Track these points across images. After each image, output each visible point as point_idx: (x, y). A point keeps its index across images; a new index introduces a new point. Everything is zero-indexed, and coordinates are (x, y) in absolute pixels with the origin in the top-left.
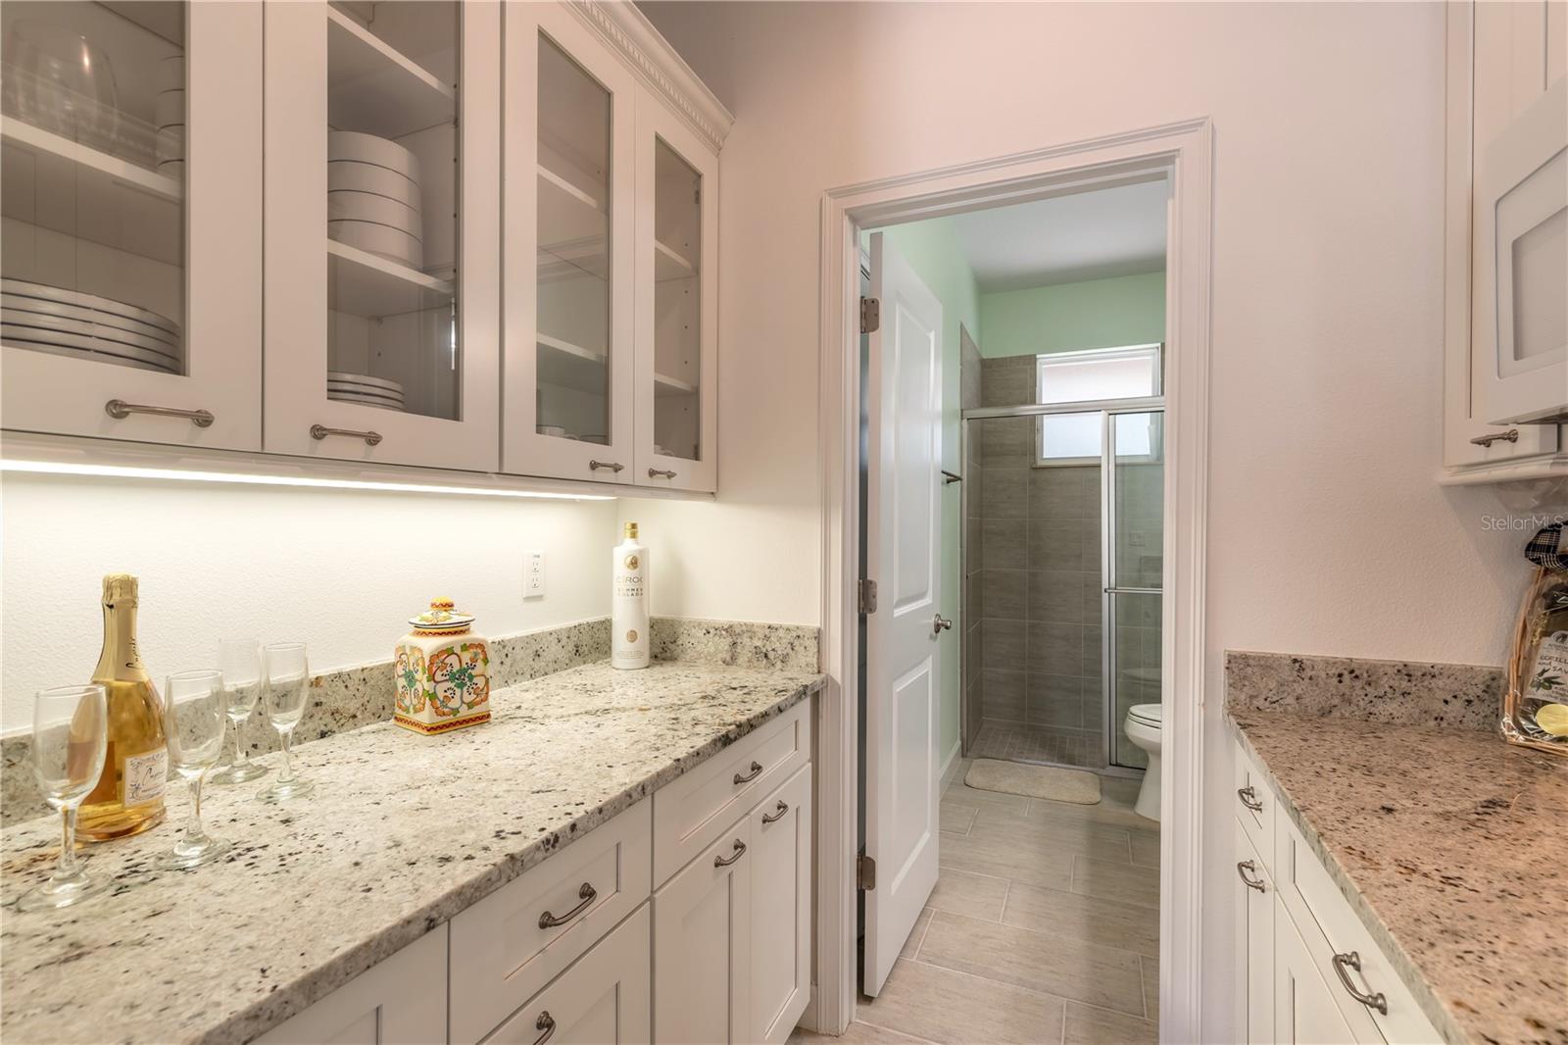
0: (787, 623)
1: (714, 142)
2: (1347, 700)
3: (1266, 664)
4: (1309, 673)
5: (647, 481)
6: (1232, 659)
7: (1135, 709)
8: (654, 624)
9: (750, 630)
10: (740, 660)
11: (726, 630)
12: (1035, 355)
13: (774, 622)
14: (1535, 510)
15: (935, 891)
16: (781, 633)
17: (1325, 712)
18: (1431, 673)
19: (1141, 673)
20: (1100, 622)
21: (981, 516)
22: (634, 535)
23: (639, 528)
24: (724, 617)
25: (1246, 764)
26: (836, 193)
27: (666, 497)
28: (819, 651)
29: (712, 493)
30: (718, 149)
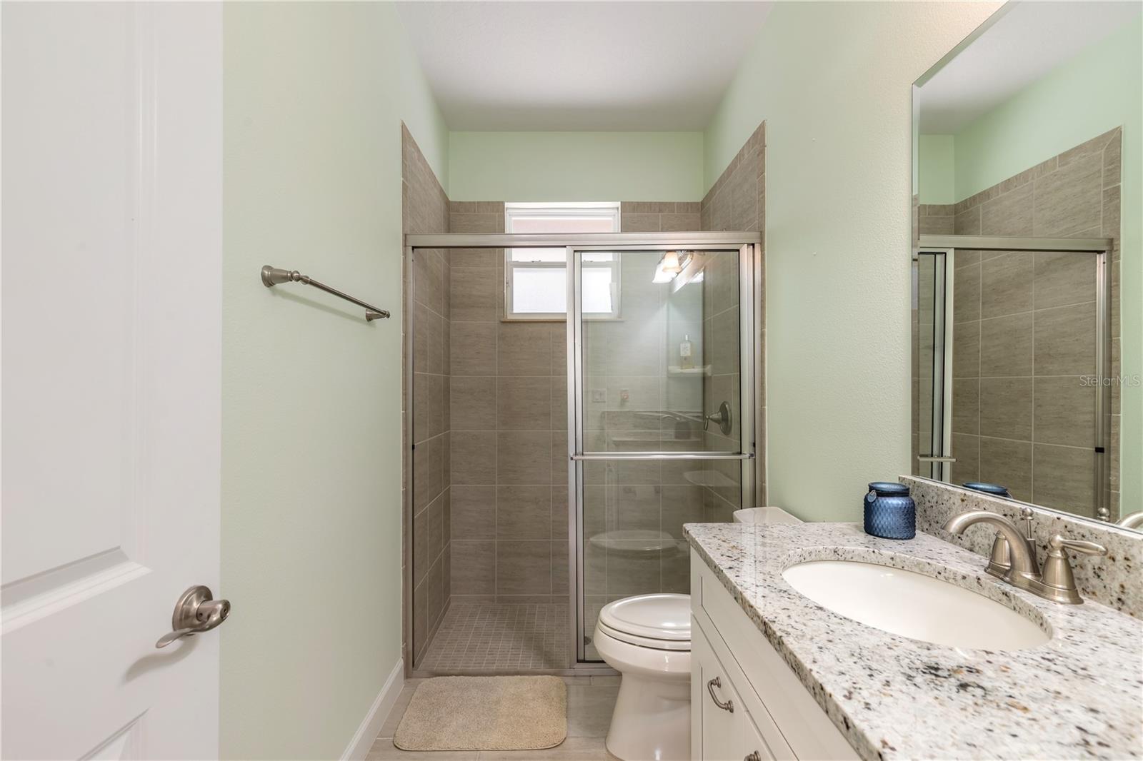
12: (503, 203)
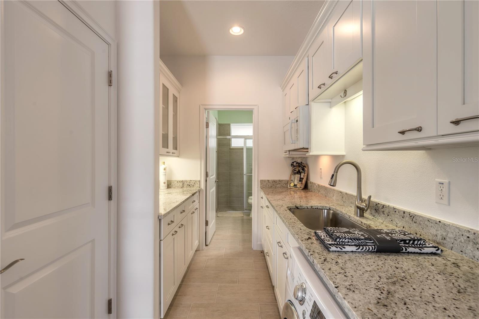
0: (193, 180)
1: (178, 91)
2: (273, 185)
3: (265, 181)
4: (269, 182)
5: (166, 154)
6: (261, 180)
7: (249, 197)
8: (168, 181)
9: (186, 181)
10: (184, 187)
11: (182, 181)
12: (230, 124)
13: (191, 180)
14: (291, 160)
15: (215, 232)
16: (193, 181)
17: (271, 187)
18: (282, 181)
19: (250, 192)
20: (243, 182)
21: (219, 159)
22: (164, 164)
23: (165, 163)
24: (181, 179)
25: (262, 194)
26: (202, 105)
27: (168, 157)
28: (200, 184)
29: (178, 156)
30: (179, 92)
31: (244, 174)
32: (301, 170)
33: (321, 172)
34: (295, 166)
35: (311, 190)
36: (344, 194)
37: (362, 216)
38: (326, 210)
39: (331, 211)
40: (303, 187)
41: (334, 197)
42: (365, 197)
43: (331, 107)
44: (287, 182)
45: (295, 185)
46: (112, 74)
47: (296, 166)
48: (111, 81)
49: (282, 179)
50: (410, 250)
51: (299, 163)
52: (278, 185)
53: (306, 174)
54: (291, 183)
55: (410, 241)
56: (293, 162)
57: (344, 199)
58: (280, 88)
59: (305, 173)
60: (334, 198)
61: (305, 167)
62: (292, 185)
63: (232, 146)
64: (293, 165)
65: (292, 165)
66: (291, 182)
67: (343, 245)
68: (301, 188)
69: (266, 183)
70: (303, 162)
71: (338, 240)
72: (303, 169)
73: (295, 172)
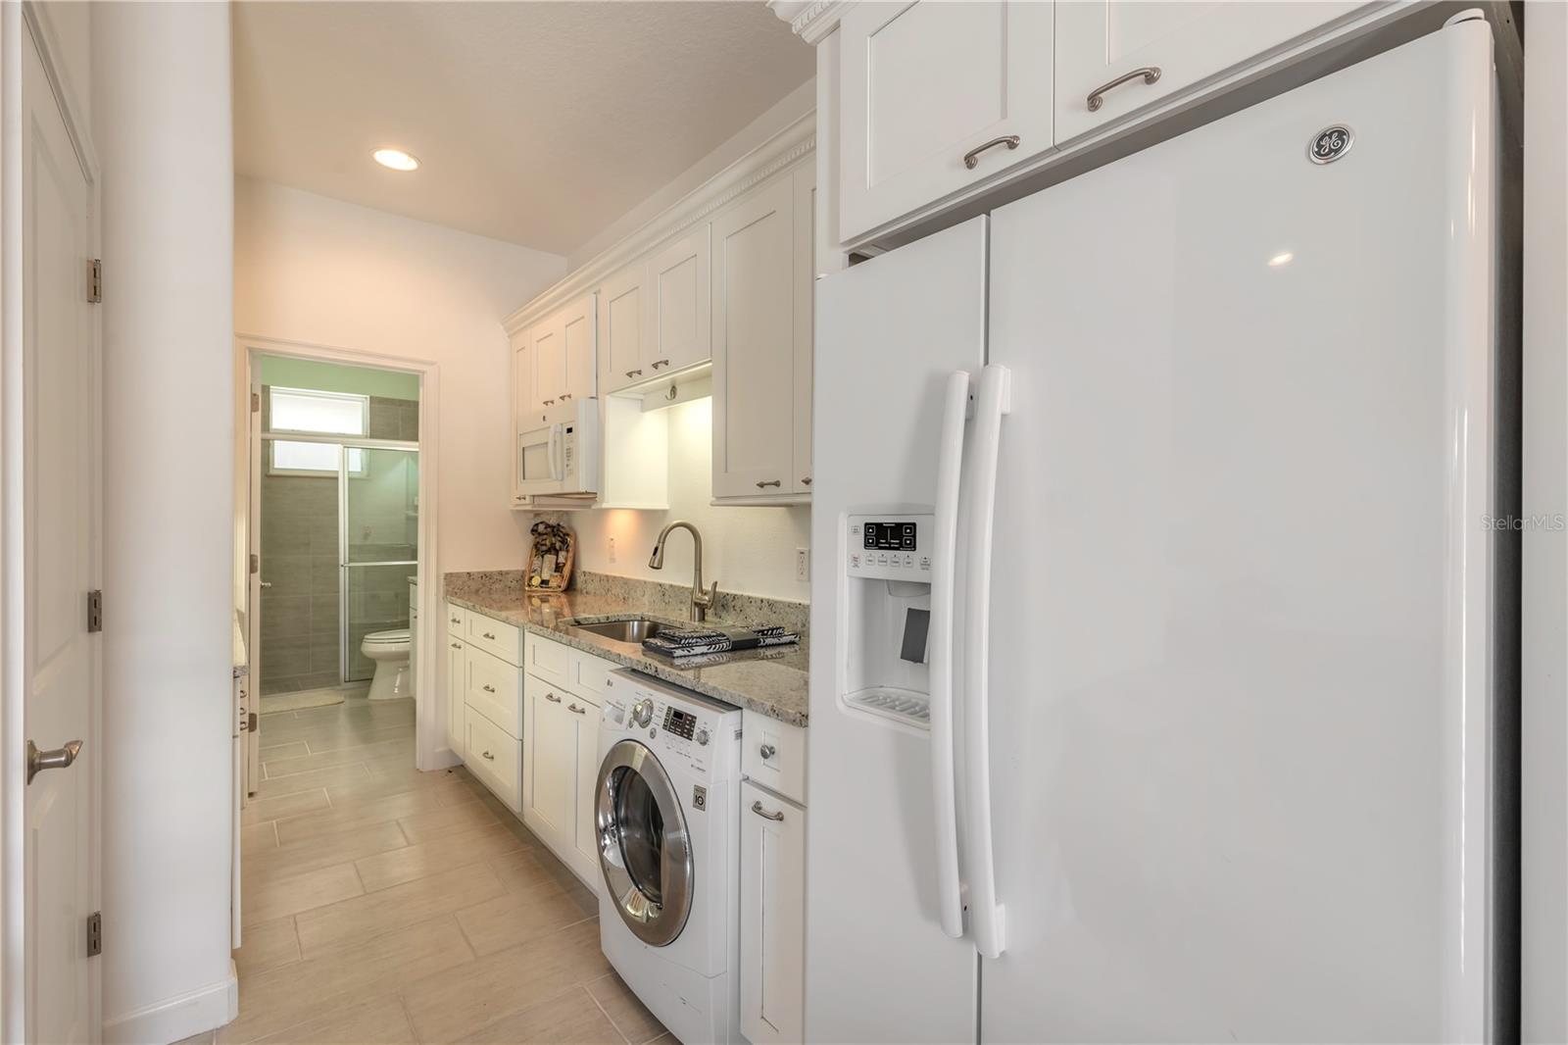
2: (483, 584)
4: (472, 577)
6: (447, 575)
7: (366, 637)
12: (268, 387)
14: (534, 518)
17: (477, 591)
18: (507, 573)
25: (455, 610)
31: (342, 562)
32: (558, 545)
33: (613, 547)
34: (544, 534)
35: (585, 591)
36: (667, 587)
37: (702, 619)
38: (636, 623)
39: (647, 623)
40: (564, 585)
41: (646, 597)
42: (707, 587)
43: (644, 409)
44: (524, 579)
45: (544, 582)
46: (100, 270)
47: (546, 534)
48: (98, 289)
49: (506, 569)
50: (769, 641)
51: (554, 527)
52: (497, 586)
53: (571, 554)
54: (532, 577)
55: (768, 631)
56: (537, 525)
57: (667, 596)
58: (501, 327)
59: (568, 551)
60: (646, 600)
61: (568, 535)
62: (536, 581)
63: (276, 466)
64: (536, 531)
65: (533, 530)
66: (533, 575)
67: (691, 646)
68: (560, 587)
69: (464, 582)
70: (561, 524)
71: (683, 642)
72: (564, 542)
73: (544, 548)
